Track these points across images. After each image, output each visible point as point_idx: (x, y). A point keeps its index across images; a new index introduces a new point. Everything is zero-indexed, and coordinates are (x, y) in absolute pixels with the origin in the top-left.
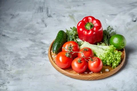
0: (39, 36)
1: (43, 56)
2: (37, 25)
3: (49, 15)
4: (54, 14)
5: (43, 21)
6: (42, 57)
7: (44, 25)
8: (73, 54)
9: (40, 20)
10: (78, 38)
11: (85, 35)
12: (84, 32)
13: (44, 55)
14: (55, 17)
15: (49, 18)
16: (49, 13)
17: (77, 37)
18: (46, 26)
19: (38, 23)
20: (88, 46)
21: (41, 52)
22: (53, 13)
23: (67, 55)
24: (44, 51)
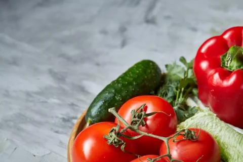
1: (60, 130)
3: (150, 17)
4: (168, 17)
5: (123, 30)
6: (57, 132)
7: (118, 42)
8: (136, 138)
9: (113, 26)
12: (212, 76)
13: (64, 127)
14: (164, 27)
15: (145, 25)
16: (155, 12)
17: (195, 91)
18: (124, 44)
19: (104, 32)
20: (210, 125)
21: (61, 116)
22: (167, 13)
23: (112, 138)
24: (72, 115)
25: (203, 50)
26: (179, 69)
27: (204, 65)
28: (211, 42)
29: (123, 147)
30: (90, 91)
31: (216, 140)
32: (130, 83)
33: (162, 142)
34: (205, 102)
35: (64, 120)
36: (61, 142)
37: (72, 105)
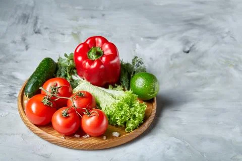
0: (11, 64)
1: (10, 101)
2: (12, 45)
3: (36, 30)
4: (47, 28)
5: (24, 39)
6: (8, 102)
7: (23, 47)
8: (56, 100)
9: (18, 38)
10: (76, 74)
11: (85, 69)
12: (85, 64)
13: (11, 99)
14: (46, 35)
15: (35, 35)
16: (38, 26)
17: (75, 71)
18: (27, 48)
19: (14, 42)
20: (88, 88)
21: (8, 94)
22: (45, 27)
23: (46, 102)
24: (13, 92)
25: (77, 51)
26: (65, 61)
27: (80, 59)
28: (81, 46)
29: (51, 105)
30: (18, 78)
31: (93, 95)
32: (44, 72)
33: (67, 99)
34: (81, 76)
35: (9, 95)
36: (12, 107)
37: (11, 86)
